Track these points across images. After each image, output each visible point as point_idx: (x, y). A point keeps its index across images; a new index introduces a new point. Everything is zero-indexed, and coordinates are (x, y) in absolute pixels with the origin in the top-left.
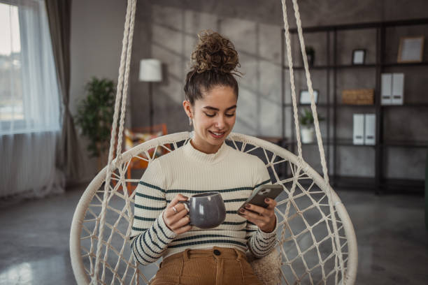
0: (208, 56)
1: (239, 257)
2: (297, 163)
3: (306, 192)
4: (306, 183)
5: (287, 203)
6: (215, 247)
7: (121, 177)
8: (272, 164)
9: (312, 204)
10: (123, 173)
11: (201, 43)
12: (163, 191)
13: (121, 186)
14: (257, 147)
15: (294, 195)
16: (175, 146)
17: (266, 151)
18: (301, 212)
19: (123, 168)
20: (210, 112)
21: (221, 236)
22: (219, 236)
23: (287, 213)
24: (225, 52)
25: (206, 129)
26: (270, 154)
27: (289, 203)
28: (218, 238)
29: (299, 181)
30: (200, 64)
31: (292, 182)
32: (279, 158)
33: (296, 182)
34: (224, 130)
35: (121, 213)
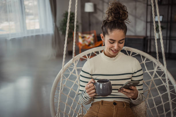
0: (113, 14)
1: (125, 106)
2: (156, 63)
3: (160, 78)
4: (160, 73)
5: (150, 81)
6: (114, 101)
7: (75, 67)
8: (144, 62)
9: (163, 83)
10: (75, 64)
11: (110, 7)
12: (91, 75)
13: (75, 70)
14: (138, 54)
15: (154, 78)
16: (100, 52)
17: (142, 56)
18: (157, 87)
19: (75, 62)
20: (112, 42)
21: (117, 95)
22: (116, 95)
23: (150, 86)
24: (121, 13)
25: (110, 49)
26: (144, 57)
27: (151, 81)
28: (115, 96)
29: (157, 72)
30: (109, 17)
31: (153, 72)
32: (147, 60)
33: (155, 72)
34: (118, 50)
35: (75, 82)
